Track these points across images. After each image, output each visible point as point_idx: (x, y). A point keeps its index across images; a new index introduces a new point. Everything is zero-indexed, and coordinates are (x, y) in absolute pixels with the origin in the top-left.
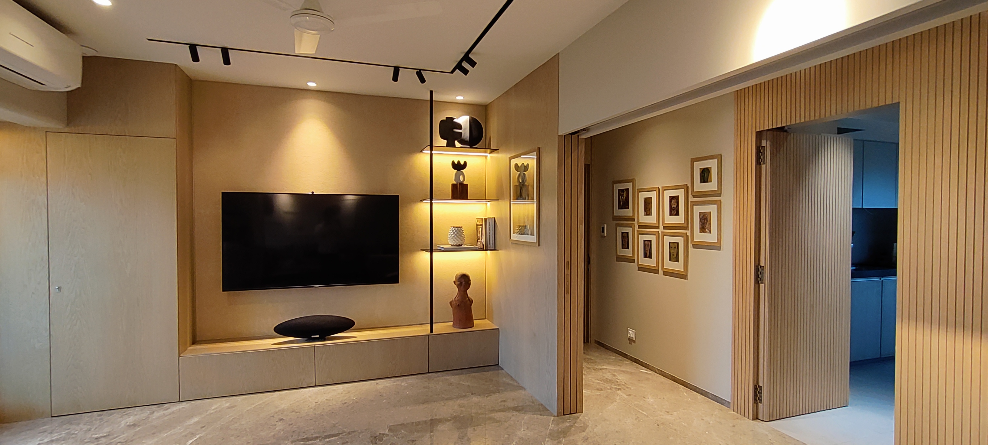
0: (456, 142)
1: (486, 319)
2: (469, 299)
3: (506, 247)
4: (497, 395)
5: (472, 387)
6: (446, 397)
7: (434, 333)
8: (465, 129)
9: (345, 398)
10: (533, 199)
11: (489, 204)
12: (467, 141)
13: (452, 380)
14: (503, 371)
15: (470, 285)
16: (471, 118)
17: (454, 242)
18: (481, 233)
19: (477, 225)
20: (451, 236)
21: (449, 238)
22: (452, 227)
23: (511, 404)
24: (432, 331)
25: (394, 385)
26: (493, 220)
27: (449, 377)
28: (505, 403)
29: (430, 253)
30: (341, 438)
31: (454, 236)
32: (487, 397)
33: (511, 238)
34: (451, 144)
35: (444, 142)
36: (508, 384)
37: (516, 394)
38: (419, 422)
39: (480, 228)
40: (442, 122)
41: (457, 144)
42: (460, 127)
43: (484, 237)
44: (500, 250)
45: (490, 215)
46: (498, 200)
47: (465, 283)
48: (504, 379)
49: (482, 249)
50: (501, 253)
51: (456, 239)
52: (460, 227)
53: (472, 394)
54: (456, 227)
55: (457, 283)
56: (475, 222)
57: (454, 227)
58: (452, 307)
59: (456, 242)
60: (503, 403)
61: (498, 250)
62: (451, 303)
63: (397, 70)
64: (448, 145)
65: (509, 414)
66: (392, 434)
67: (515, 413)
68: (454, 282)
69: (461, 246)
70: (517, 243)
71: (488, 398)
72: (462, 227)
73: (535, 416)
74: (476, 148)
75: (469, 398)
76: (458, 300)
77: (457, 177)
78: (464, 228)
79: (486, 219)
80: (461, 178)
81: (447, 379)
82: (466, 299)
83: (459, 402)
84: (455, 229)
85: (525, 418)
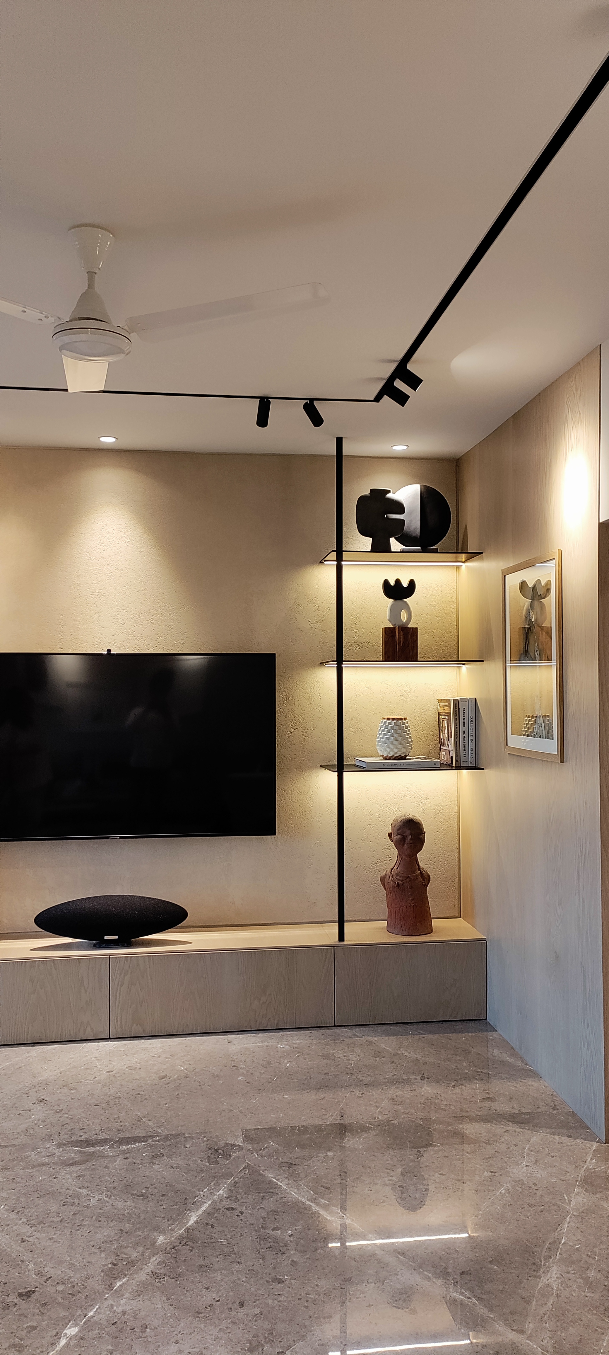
0: (392, 540)
1: (460, 917)
2: (421, 873)
3: (498, 763)
4: (478, 1085)
5: (425, 1063)
6: (367, 1080)
7: (345, 943)
8: (411, 513)
9: (165, 1067)
10: (549, 659)
11: (464, 668)
12: (415, 538)
13: (383, 1046)
14: (495, 1035)
15: (422, 842)
16: (423, 488)
17: (388, 750)
18: (446, 731)
19: (439, 714)
20: (382, 738)
21: (379, 742)
22: (384, 718)
23: (502, 1106)
24: (341, 937)
25: (263, 1046)
26: (471, 705)
27: (376, 1039)
28: (492, 1104)
29: (336, 773)
30: (151, 1146)
31: (388, 739)
32: (454, 1087)
33: (507, 745)
34: (381, 546)
35: (366, 543)
36: (503, 1063)
37: (518, 1086)
38: (306, 1128)
39: (446, 721)
40: (362, 500)
41: (395, 545)
42: (398, 507)
43: (452, 740)
44: (486, 769)
45: (466, 693)
46: (483, 661)
47: (411, 839)
48: (496, 1052)
49: (449, 765)
50: (489, 775)
51: (392, 743)
52: (401, 719)
53: (423, 1078)
54: (393, 719)
55: (395, 837)
56: (433, 708)
57: (388, 719)
58: (385, 889)
59: (392, 750)
60: (487, 1104)
61: (483, 769)
62: (383, 880)
63: (264, 404)
64: (375, 549)
65: (498, 1129)
66: (249, 1147)
67: (512, 1127)
68: (390, 835)
69: (404, 758)
70: (521, 756)
71: (457, 1090)
72: (405, 719)
73: (556, 1137)
74: (436, 551)
75: (414, 1087)
76: (397, 875)
77: (394, 613)
78: (410, 722)
79: (456, 703)
80: (404, 616)
81: (371, 1043)
82: (414, 872)
83: (393, 1092)
84: (390, 724)
85: (534, 1139)
